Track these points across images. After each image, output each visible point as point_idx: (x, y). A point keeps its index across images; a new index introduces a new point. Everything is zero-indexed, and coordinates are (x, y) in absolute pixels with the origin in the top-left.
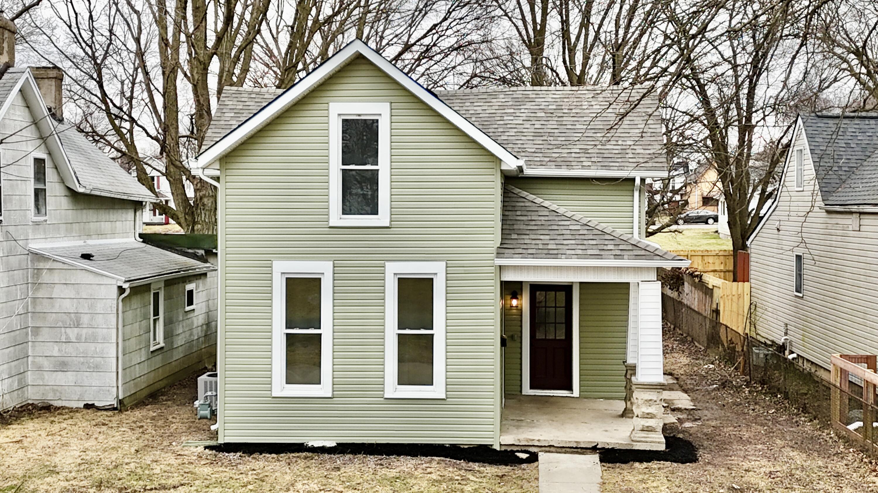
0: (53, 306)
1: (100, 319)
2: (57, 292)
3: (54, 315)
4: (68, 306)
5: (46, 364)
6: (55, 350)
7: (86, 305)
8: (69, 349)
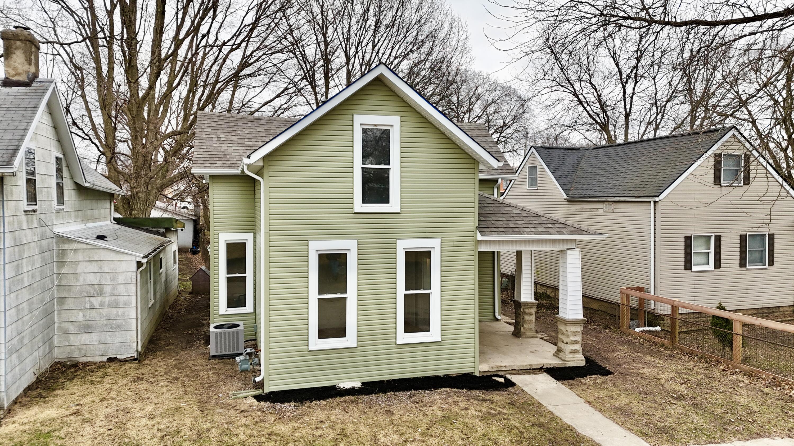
0: (77, 280)
1: (121, 289)
2: (81, 268)
3: (79, 287)
4: (92, 279)
5: (72, 328)
6: (80, 316)
7: (109, 278)
8: (94, 314)
